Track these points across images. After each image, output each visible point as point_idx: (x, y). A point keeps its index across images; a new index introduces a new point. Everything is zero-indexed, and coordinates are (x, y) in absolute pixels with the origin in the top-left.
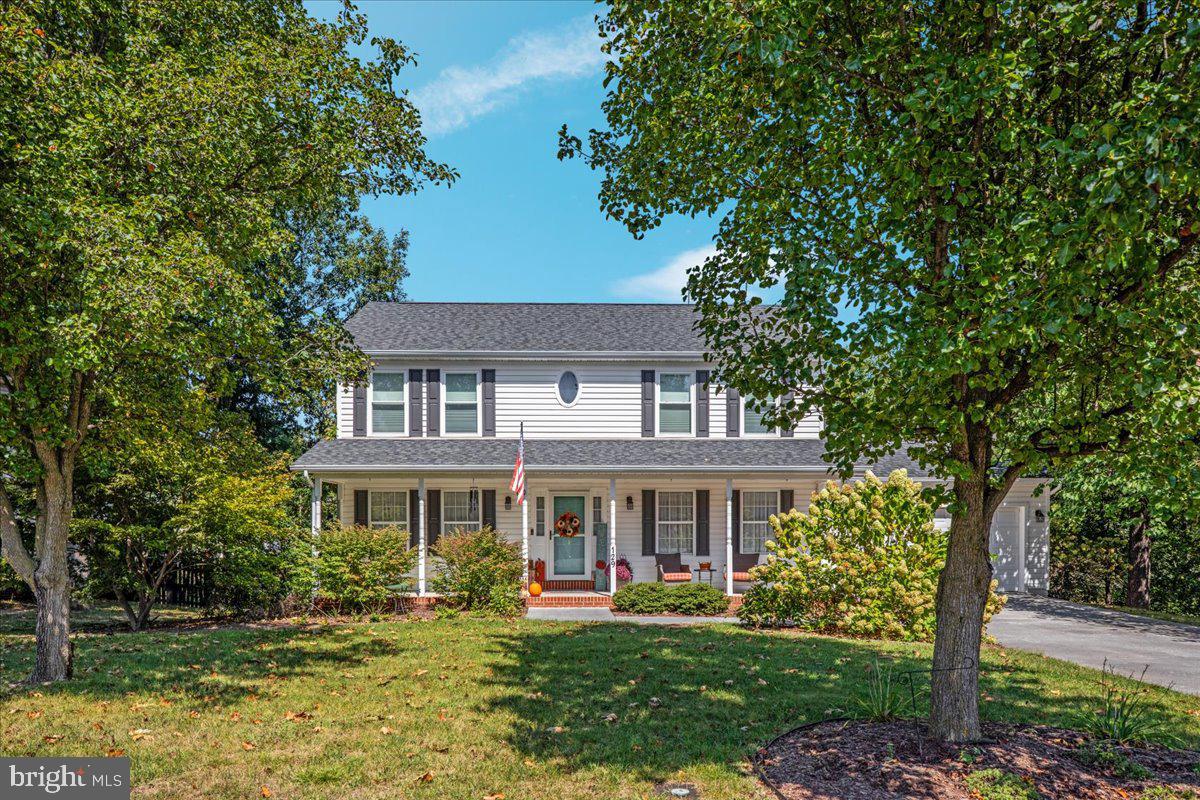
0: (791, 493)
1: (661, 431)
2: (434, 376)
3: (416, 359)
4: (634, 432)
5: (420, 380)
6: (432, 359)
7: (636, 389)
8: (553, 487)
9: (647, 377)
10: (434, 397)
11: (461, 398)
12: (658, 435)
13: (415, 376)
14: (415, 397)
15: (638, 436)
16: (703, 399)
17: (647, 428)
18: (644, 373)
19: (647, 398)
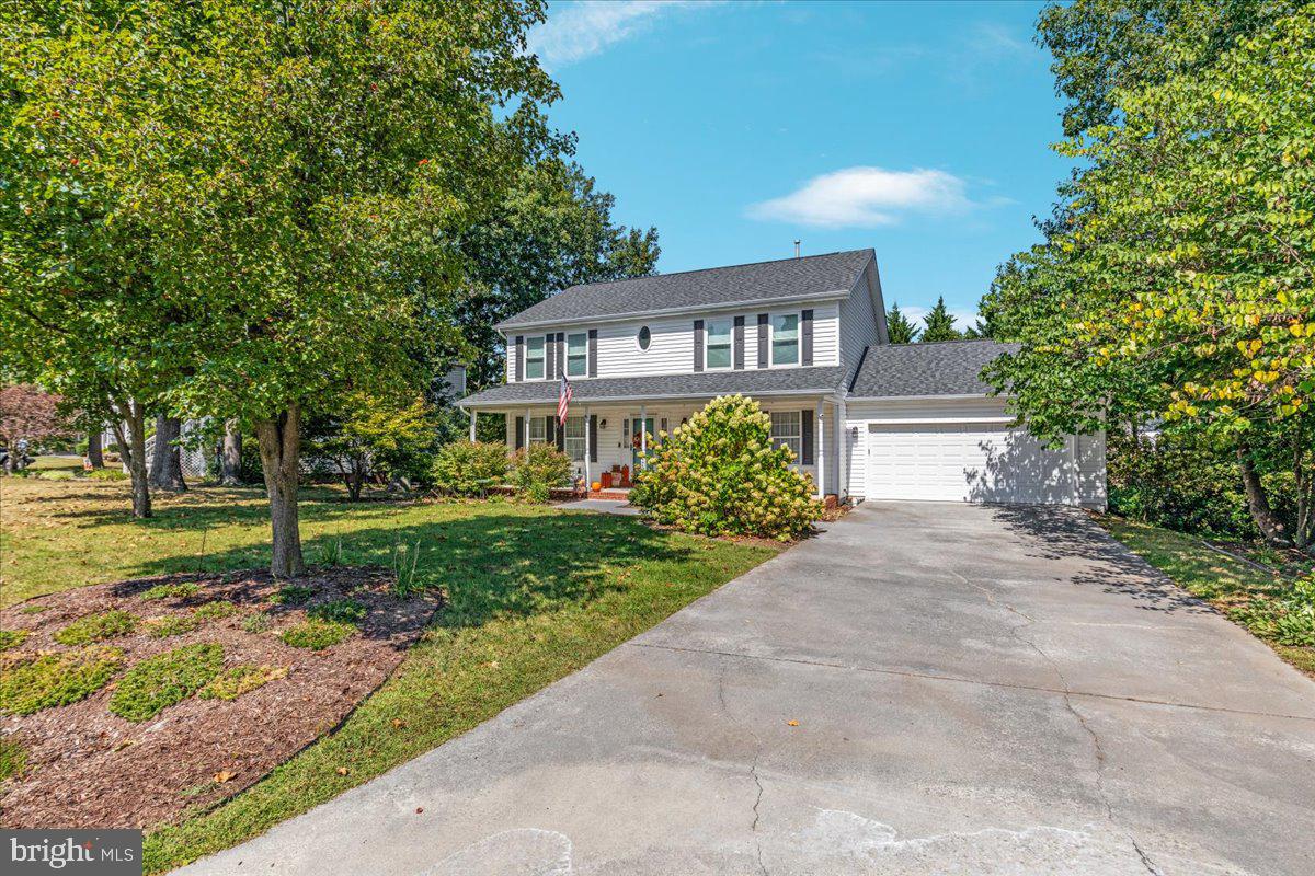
0: (811, 412)
1: (709, 366)
2: (560, 337)
3: (549, 327)
4: (688, 368)
5: (553, 340)
6: (560, 325)
7: (689, 336)
8: (633, 412)
9: (698, 325)
10: (560, 353)
11: (577, 351)
12: (706, 370)
13: (550, 338)
14: (550, 353)
15: (692, 372)
16: (740, 339)
17: (698, 366)
18: (696, 322)
19: (698, 342)
